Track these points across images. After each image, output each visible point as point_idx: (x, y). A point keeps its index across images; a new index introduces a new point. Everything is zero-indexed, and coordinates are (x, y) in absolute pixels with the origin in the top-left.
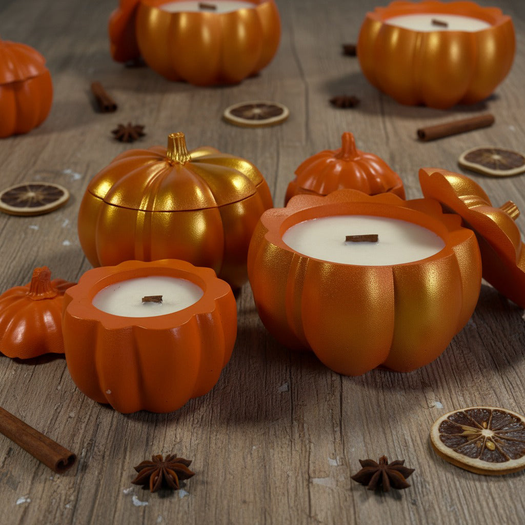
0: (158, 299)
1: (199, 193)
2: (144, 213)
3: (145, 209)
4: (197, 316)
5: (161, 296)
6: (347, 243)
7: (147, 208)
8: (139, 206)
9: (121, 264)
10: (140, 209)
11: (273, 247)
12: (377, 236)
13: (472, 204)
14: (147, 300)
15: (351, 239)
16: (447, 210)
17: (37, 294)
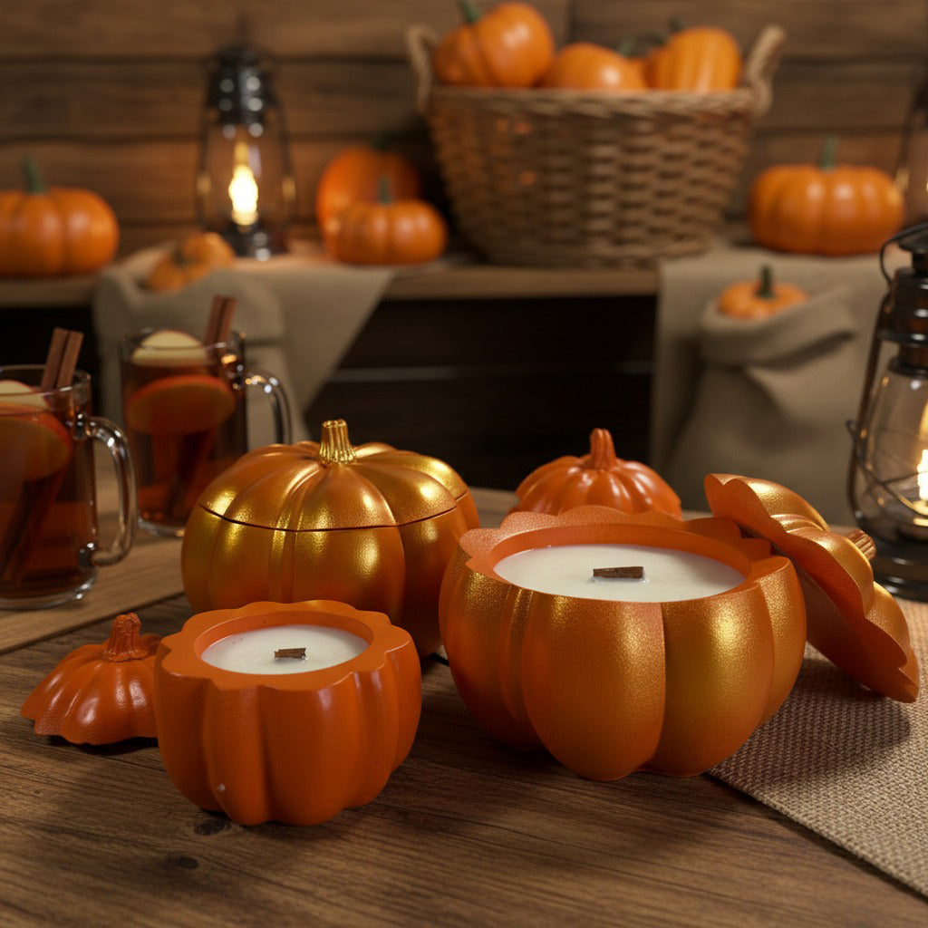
0: (299, 654)
1: (368, 501)
2: (284, 533)
3: (286, 528)
4: (356, 676)
5: (304, 650)
6: (595, 578)
7: (289, 526)
8: (276, 524)
9: (248, 605)
10: (278, 527)
11: (479, 577)
12: (642, 568)
13: (791, 527)
14: (283, 655)
15: (599, 573)
16: (746, 533)
17: (118, 653)
